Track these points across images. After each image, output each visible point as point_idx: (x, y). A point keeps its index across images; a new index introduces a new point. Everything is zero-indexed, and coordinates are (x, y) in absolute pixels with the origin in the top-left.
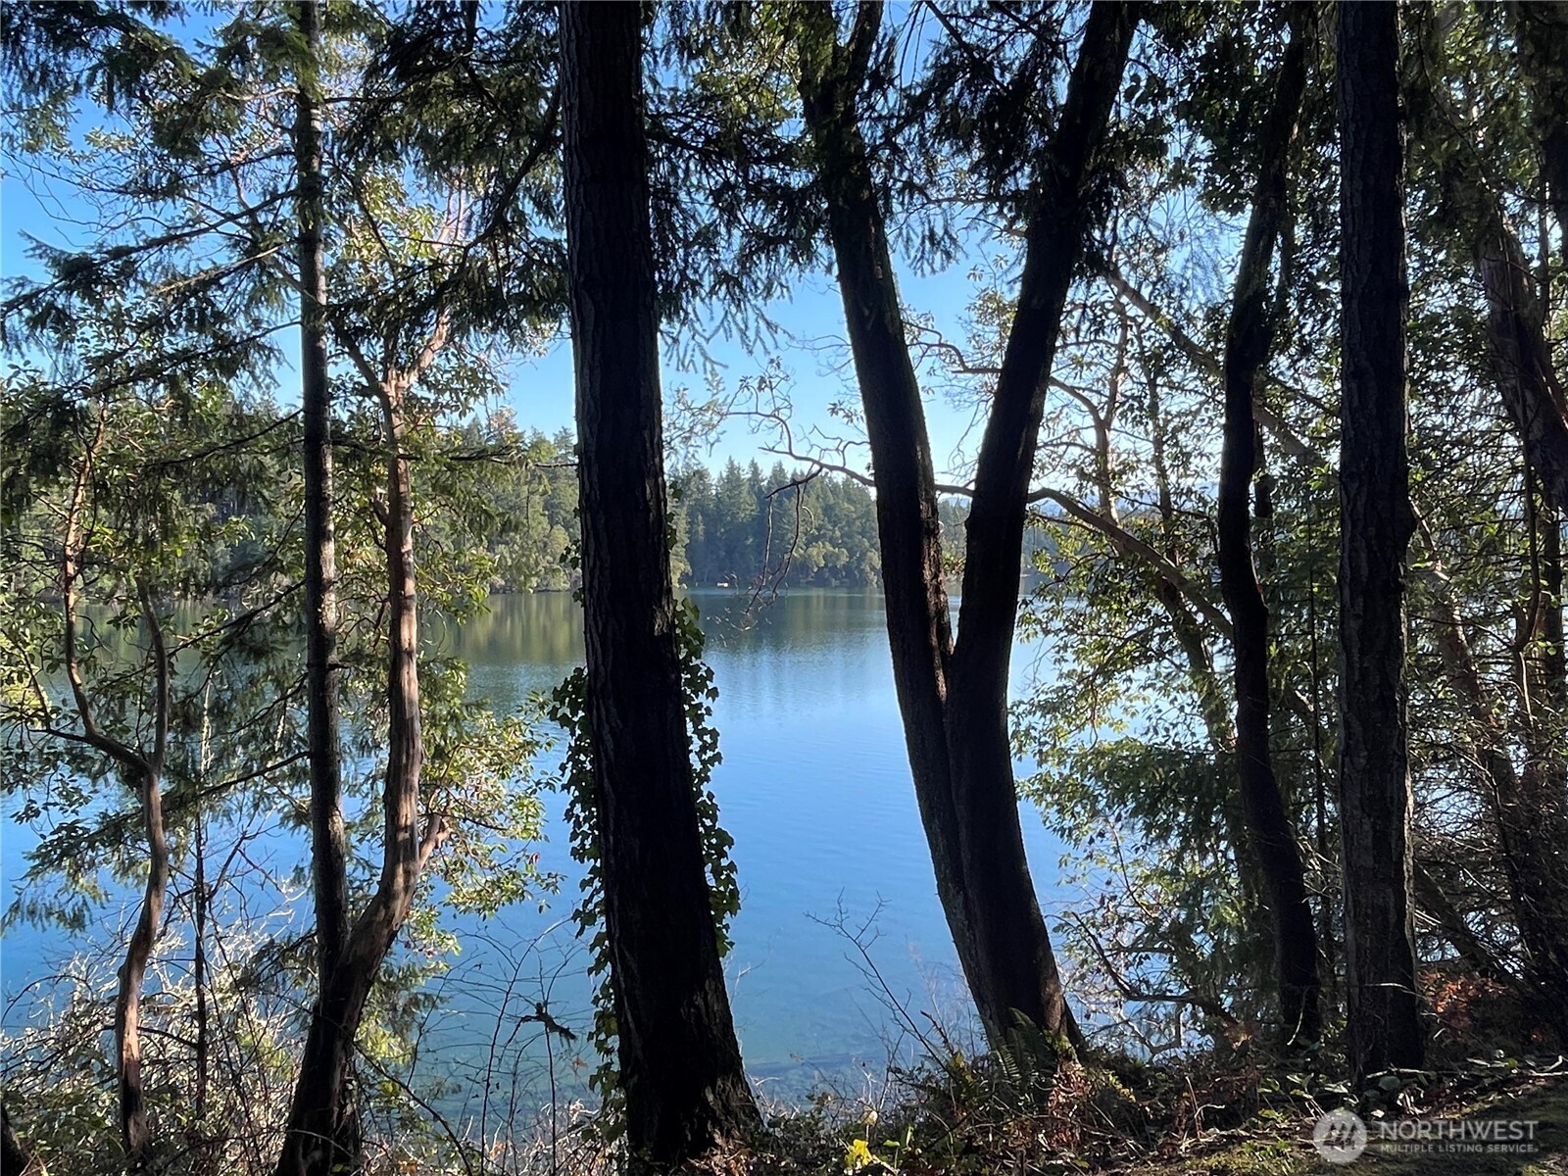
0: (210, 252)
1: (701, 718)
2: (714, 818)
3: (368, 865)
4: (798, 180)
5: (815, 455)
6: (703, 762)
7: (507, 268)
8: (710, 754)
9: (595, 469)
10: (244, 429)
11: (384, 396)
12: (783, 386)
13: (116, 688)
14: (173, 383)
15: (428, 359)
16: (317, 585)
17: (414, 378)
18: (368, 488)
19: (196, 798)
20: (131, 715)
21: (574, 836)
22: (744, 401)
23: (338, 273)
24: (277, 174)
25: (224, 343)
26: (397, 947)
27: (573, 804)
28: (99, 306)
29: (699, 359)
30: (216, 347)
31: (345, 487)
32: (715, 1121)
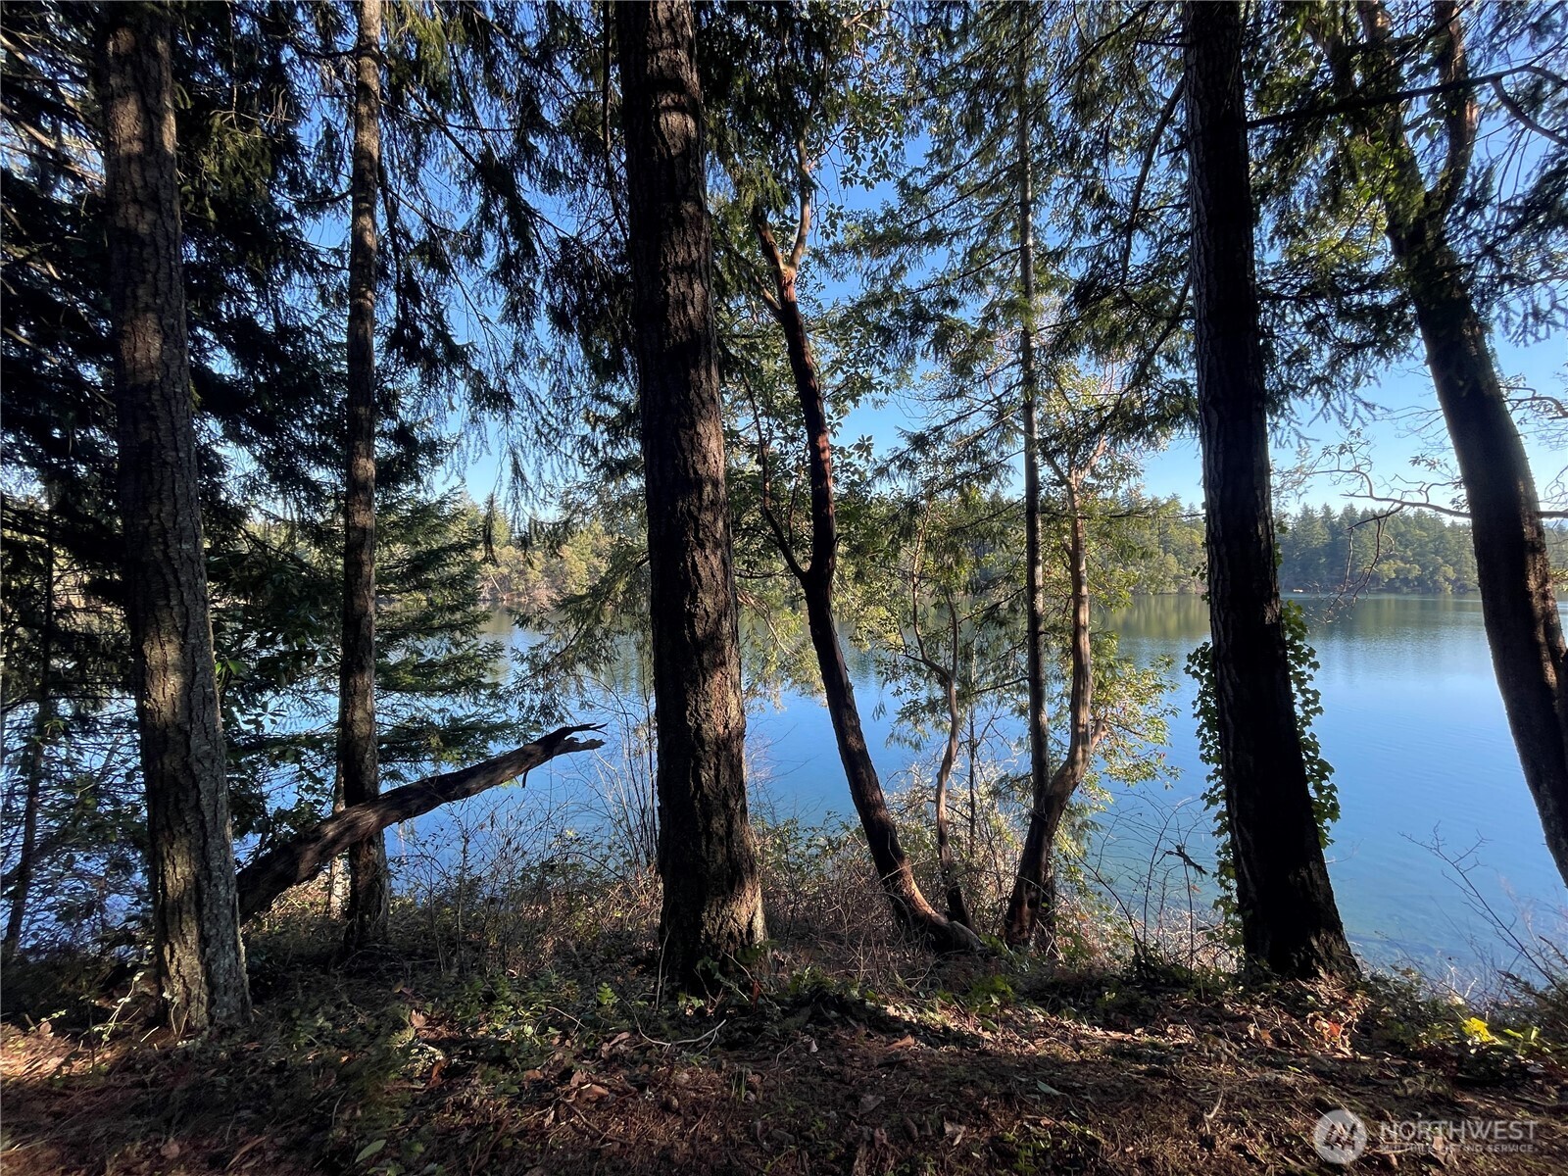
0: (980, 421)
1: (1304, 682)
2: (1316, 751)
3: (1059, 743)
4: (1386, 298)
5: (1397, 496)
6: (1306, 712)
7: (1147, 401)
8: (1312, 707)
9: (1218, 517)
10: (997, 507)
11: (1069, 485)
12: (1364, 450)
13: (934, 637)
14: (961, 490)
15: (1095, 461)
16: (1033, 589)
17: (1088, 471)
18: (1060, 536)
19: (970, 696)
20: (941, 652)
21: (1202, 747)
22: (1326, 463)
23: (1044, 421)
24: (1010, 375)
25: (985, 467)
26: (1076, 792)
27: (1202, 727)
28: (928, 456)
29: (1294, 438)
30: (982, 469)
31: (1047, 536)
32: (1320, 961)
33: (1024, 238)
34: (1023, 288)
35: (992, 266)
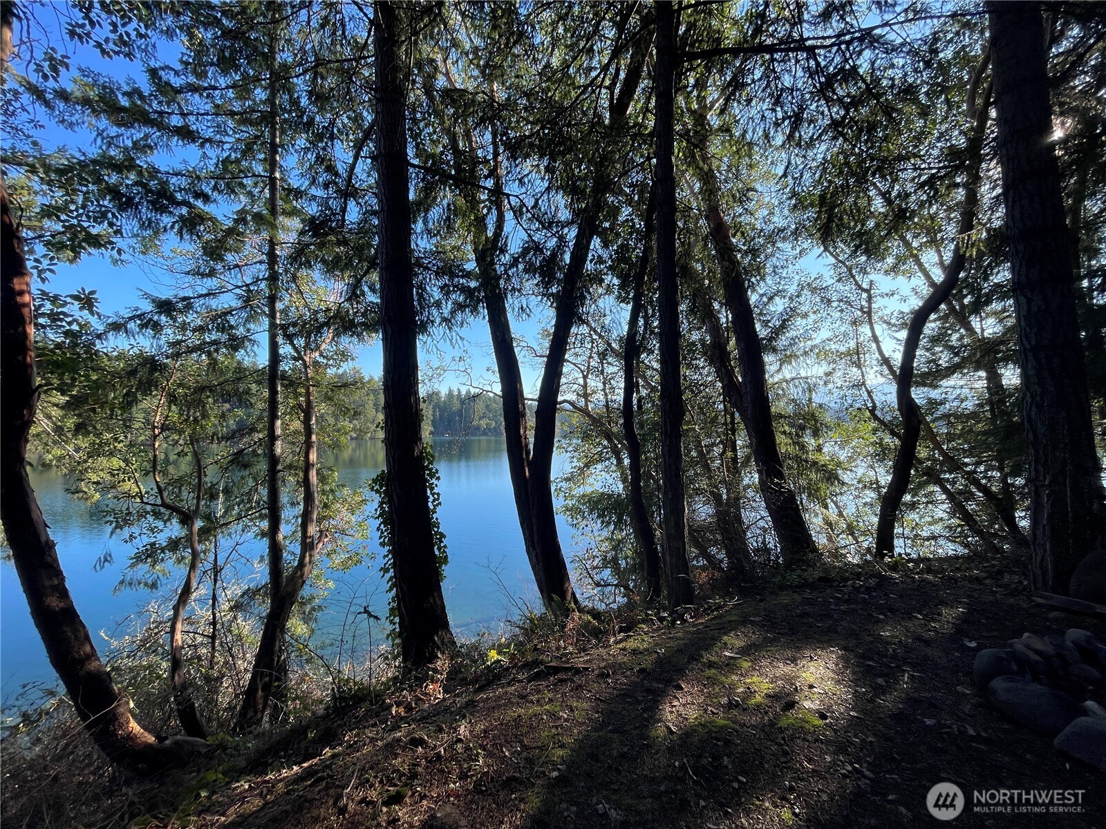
0: (228, 301)
1: (433, 488)
3: (293, 553)
4: (473, 284)
5: (481, 386)
6: (434, 506)
7: (357, 312)
8: (437, 502)
9: (391, 392)
10: (241, 373)
11: (304, 361)
12: (468, 360)
13: (178, 482)
14: (209, 354)
15: (323, 347)
16: (272, 438)
17: (317, 354)
18: (296, 398)
19: (215, 528)
22: (454, 366)
23: (285, 311)
24: (259, 271)
25: (233, 338)
26: (306, 587)
27: (380, 525)
28: (175, 320)
30: (230, 339)
31: (286, 397)
32: (439, 648)
33: (272, 171)
34: (270, 207)
35: (245, 181)
